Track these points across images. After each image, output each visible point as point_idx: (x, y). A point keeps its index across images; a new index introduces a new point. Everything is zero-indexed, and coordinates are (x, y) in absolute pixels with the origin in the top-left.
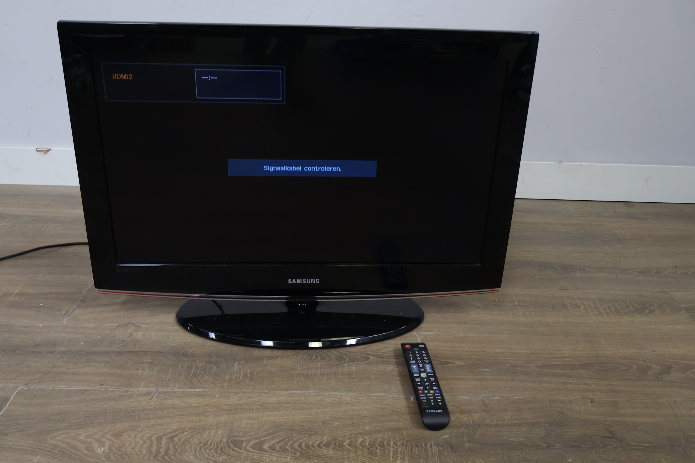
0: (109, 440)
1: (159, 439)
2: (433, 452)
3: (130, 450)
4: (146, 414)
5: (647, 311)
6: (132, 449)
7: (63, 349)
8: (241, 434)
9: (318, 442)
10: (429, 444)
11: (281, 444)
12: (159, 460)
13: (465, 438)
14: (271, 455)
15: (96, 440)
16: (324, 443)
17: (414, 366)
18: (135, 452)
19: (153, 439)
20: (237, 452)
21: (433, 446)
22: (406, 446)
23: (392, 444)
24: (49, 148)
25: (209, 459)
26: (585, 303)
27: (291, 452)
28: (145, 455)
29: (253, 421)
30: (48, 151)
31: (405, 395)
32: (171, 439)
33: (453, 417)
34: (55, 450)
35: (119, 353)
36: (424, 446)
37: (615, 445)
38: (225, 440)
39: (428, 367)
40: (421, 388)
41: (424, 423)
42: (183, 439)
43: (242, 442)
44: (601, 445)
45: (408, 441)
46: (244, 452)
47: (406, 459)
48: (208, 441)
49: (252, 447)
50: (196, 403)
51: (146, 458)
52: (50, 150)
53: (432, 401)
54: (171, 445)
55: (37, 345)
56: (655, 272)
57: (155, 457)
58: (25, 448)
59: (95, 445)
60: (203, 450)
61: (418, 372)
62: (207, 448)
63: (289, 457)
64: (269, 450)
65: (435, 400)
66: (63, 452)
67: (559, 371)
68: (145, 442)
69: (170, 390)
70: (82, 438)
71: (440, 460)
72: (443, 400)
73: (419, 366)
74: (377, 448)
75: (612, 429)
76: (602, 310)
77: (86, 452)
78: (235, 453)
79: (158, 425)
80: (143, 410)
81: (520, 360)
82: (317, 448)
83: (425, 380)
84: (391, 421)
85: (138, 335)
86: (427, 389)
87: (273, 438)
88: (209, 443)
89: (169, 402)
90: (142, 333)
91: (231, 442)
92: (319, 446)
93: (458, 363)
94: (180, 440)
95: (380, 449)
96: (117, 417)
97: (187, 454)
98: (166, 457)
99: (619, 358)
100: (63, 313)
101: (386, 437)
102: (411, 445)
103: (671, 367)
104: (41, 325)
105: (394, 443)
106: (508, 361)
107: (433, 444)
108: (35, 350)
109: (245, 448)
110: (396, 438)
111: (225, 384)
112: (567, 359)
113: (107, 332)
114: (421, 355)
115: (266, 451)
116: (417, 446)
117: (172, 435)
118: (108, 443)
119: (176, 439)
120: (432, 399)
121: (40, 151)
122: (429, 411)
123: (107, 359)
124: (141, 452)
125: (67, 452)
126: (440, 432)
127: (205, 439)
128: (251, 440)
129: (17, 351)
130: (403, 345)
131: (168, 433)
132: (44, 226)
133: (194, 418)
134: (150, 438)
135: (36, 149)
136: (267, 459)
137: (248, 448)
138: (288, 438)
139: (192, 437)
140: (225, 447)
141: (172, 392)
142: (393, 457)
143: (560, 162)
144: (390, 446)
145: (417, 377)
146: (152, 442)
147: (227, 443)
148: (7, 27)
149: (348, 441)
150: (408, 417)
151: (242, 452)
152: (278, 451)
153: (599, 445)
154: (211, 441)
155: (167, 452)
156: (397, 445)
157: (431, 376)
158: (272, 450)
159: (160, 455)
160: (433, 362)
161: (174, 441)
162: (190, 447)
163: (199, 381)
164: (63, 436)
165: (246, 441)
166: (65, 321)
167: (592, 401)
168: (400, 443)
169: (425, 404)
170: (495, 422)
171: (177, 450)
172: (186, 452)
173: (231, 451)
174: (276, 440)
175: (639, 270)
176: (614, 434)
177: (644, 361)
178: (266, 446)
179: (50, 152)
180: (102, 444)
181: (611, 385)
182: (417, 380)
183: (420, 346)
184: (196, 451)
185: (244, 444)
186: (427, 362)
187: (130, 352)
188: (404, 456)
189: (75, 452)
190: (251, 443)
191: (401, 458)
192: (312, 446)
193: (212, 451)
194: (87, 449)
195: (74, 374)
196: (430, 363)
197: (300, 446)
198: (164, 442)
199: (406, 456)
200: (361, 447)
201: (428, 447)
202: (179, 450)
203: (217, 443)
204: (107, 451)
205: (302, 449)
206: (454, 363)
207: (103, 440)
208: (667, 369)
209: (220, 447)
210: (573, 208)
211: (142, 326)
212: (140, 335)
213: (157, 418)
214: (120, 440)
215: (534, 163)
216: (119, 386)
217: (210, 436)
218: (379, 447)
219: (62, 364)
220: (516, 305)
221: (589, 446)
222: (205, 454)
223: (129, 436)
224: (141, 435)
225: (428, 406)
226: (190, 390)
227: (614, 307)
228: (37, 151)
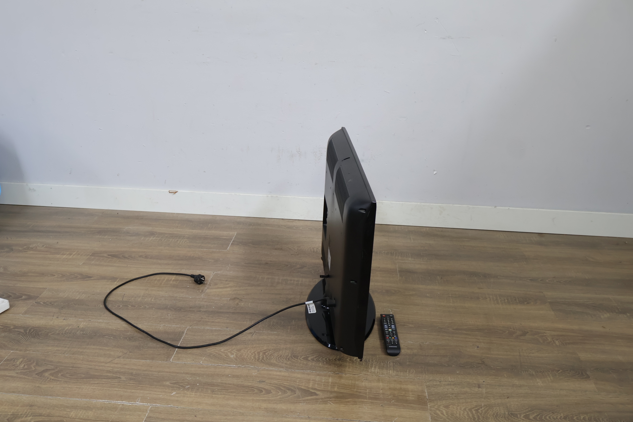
0: (235, 352)
1: (259, 353)
2: (390, 365)
3: (246, 357)
4: (251, 342)
5: (526, 303)
6: (247, 357)
7: (205, 310)
8: (297, 353)
9: (334, 358)
10: (389, 362)
11: (317, 358)
12: (259, 362)
13: (408, 360)
14: (312, 362)
15: (229, 352)
16: (338, 359)
17: (386, 326)
18: (248, 358)
19: (256, 353)
20: (296, 360)
21: (391, 363)
22: (378, 362)
23: (371, 361)
24: (177, 191)
25: (283, 363)
26: (491, 297)
27: (322, 362)
28: (253, 359)
29: (303, 348)
30: (176, 192)
31: (380, 339)
32: (264, 353)
33: (403, 351)
34: (211, 355)
35: (233, 313)
36: (386, 363)
37: (483, 367)
38: (290, 355)
39: (393, 326)
40: (388, 336)
41: (387, 353)
42: (270, 354)
43: (298, 356)
44: (476, 367)
45: (378, 360)
46: (299, 361)
47: (377, 367)
48: (282, 355)
49: (302, 359)
50: (275, 338)
51: (254, 360)
52: (177, 192)
53: (392, 342)
54: (265, 356)
55: (191, 307)
56: (540, 280)
57: (258, 360)
58: (197, 354)
59: (229, 354)
60: (280, 358)
61: (388, 328)
62: (282, 358)
63: (321, 364)
64: (311, 360)
65: (394, 342)
66: (215, 356)
67: (465, 332)
68: (252, 354)
69: (262, 332)
70: (222, 350)
71: (393, 369)
72: (398, 342)
73: (388, 326)
74: (363, 362)
75: (484, 360)
76: (499, 301)
77: (225, 357)
78: (295, 361)
79: (257, 347)
80: (249, 340)
81: (445, 326)
82: (334, 361)
83: (391, 332)
84: (372, 351)
85: (241, 304)
86: (391, 337)
87: (313, 356)
88: (282, 356)
89: (261, 337)
90: (243, 303)
91: (293, 356)
92: (335, 360)
93: (410, 326)
94: (268, 354)
95: (364, 363)
96: (237, 343)
97: (272, 360)
98: (263, 361)
99: (500, 327)
100: (201, 291)
101: (368, 358)
102: (380, 362)
103: (528, 332)
104: (191, 297)
105: (372, 360)
106: (437, 326)
107: (391, 362)
108: (191, 310)
109: (299, 359)
110: (373, 359)
111: (289, 330)
112: (471, 326)
113: (225, 302)
114: (390, 320)
115: (310, 361)
116: (383, 362)
117: (265, 351)
118: (235, 354)
119: (266, 353)
120: (392, 341)
121: (171, 192)
122: (390, 347)
123: (228, 316)
124: (251, 358)
125: (217, 356)
126: (395, 357)
127: (280, 354)
128: (302, 356)
129: (182, 310)
130: (381, 315)
131: (263, 351)
132: (178, 240)
133: (274, 345)
134: (254, 352)
135: (169, 191)
136: (310, 364)
137: (301, 359)
138: (320, 356)
139: (274, 353)
140: (290, 358)
141: (262, 333)
142: (370, 366)
143: (495, 207)
144: (369, 362)
145: (386, 331)
146: (255, 354)
147: (291, 356)
148: (158, 121)
149: (349, 358)
150: (380, 349)
151: (298, 360)
152: (316, 361)
153: (475, 366)
154: (283, 355)
155: (263, 358)
156: (373, 362)
157: (394, 331)
158: (313, 360)
159: (260, 360)
160: (397, 325)
161: (266, 354)
162: (274, 357)
163: (275, 328)
164: (213, 349)
165: (300, 356)
166: (202, 296)
167: (478, 347)
168: (375, 361)
169: (389, 343)
170: (424, 354)
171: (268, 358)
172: (272, 359)
173: (293, 360)
174: (314, 356)
175: (531, 278)
176: (484, 362)
177: (514, 329)
178: (309, 359)
179: (177, 193)
180: (233, 354)
181: (491, 340)
182: (386, 332)
183: (390, 316)
184: (276, 359)
185: (299, 357)
186: (393, 324)
187: (239, 313)
188: (376, 366)
189: (221, 356)
190: (303, 357)
191: (374, 367)
192: (332, 360)
193: (284, 359)
194: (226, 355)
195: (213, 322)
196: (395, 324)
197: (326, 359)
198: (261, 354)
199: (377, 366)
200: (355, 362)
201: (388, 363)
202: (269, 358)
203: (286, 356)
204: (235, 357)
205: (327, 361)
206: (408, 326)
207: (233, 352)
208: (525, 333)
209: (288, 358)
210: (503, 236)
211: (243, 300)
212: (242, 304)
213: (257, 344)
214: (241, 353)
215: (478, 207)
216: (236, 329)
217: (283, 353)
218: (364, 362)
219: (206, 317)
220: (450, 296)
221: (469, 367)
222: (280, 360)
223: (244, 351)
224: (250, 351)
225: (390, 344)
226: (271, 332)
227: (507, 299)
228: (170, 192)
